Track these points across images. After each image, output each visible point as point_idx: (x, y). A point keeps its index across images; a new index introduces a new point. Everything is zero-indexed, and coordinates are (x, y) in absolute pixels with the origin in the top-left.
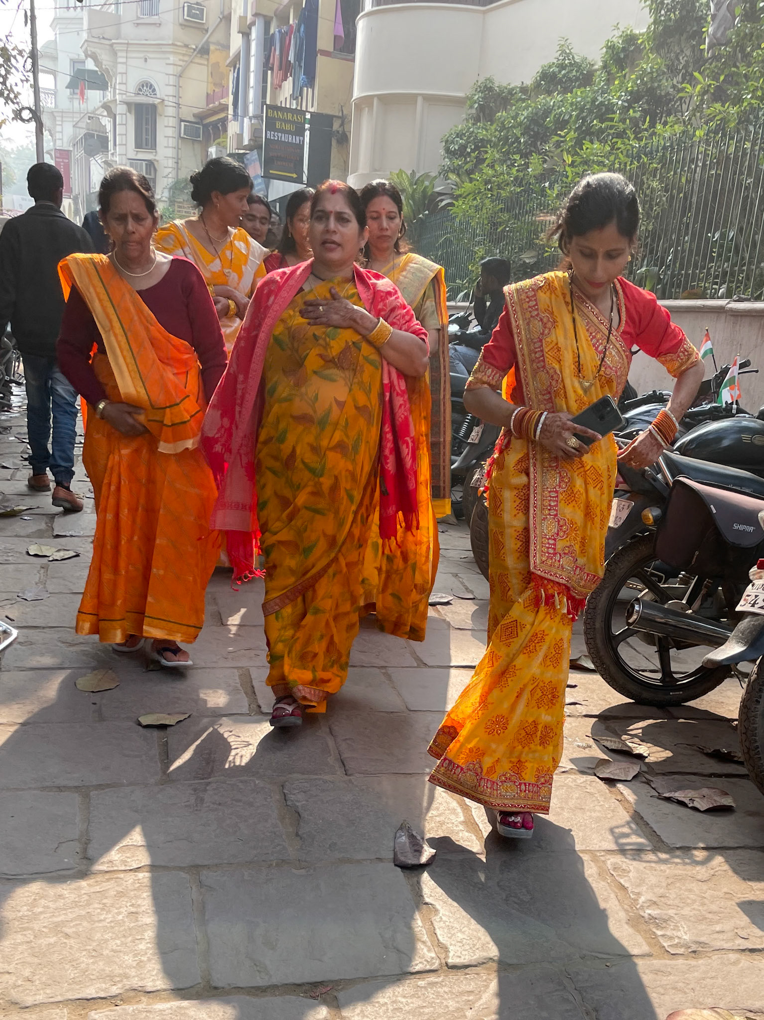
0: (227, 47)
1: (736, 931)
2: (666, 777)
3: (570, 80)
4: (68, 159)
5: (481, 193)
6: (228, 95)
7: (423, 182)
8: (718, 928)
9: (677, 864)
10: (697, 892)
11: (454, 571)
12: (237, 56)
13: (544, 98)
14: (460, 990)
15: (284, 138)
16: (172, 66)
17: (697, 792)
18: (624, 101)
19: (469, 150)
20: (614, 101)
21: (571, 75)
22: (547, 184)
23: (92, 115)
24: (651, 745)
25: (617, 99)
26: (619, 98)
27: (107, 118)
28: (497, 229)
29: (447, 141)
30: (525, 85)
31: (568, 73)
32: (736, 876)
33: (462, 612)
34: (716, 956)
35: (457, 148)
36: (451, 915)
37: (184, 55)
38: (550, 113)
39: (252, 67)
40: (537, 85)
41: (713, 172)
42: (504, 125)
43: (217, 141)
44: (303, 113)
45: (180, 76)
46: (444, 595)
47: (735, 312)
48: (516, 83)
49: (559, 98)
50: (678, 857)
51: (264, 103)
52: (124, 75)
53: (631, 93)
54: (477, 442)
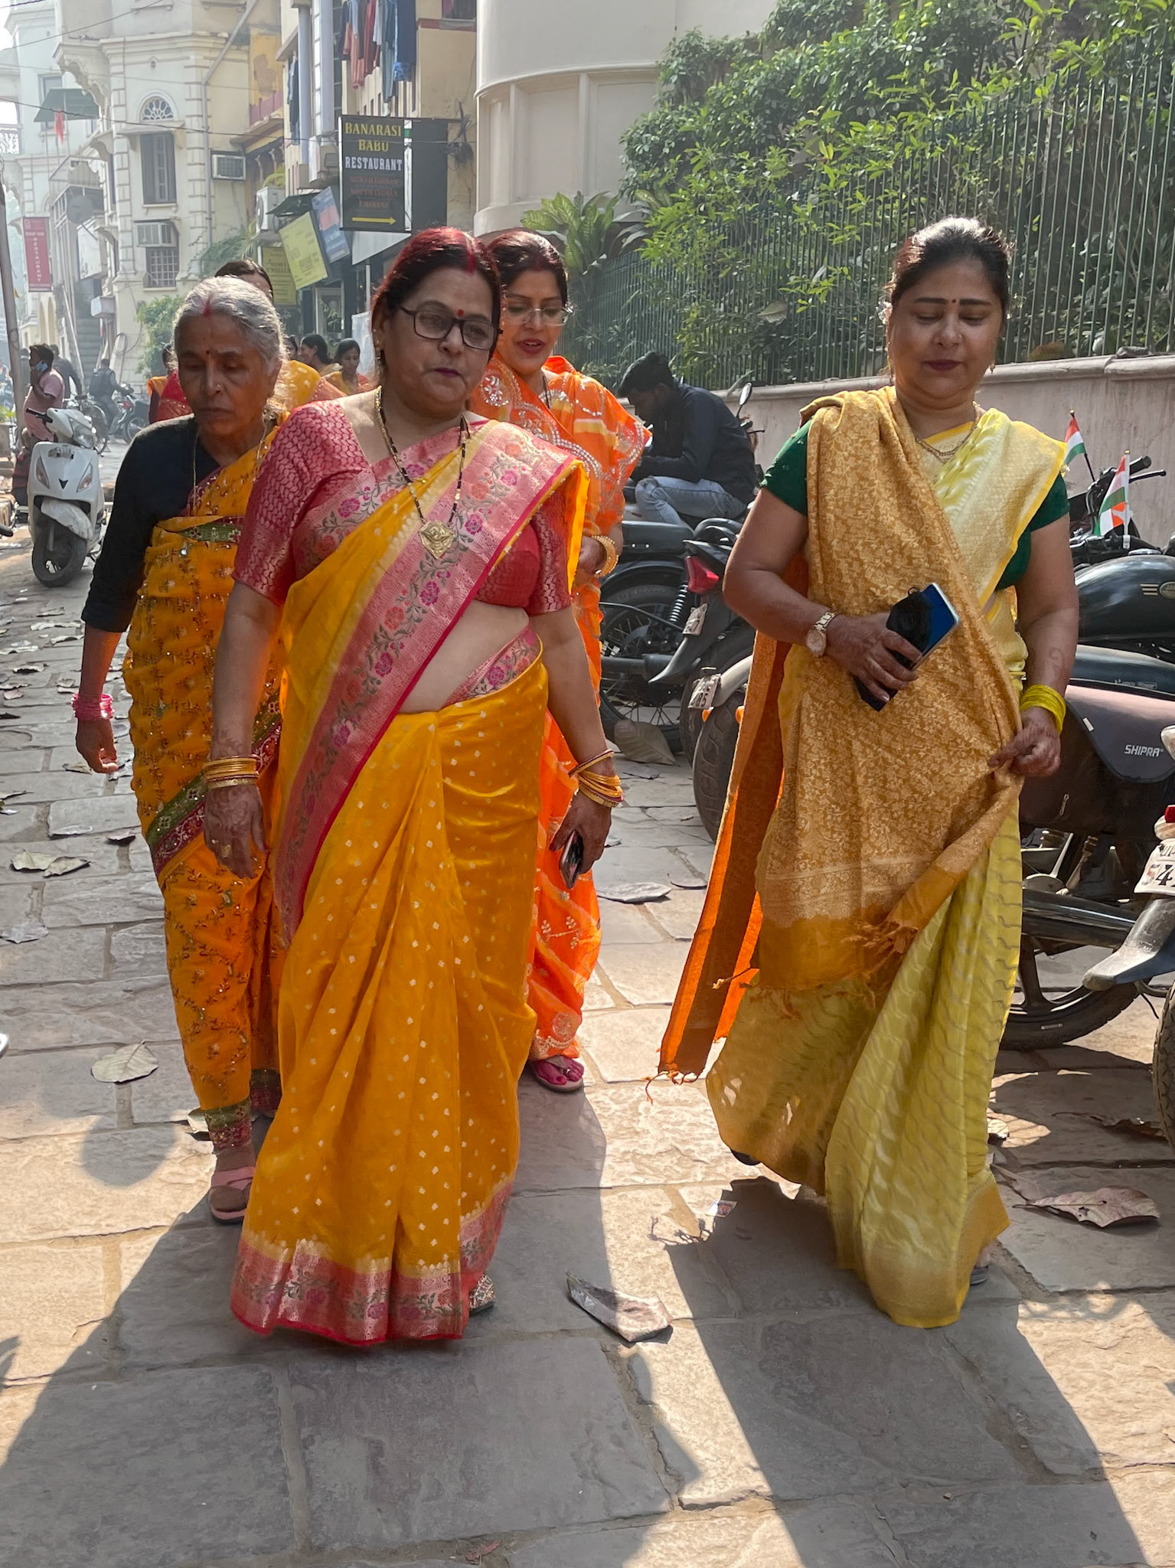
0: (277, 29)
1: (1165, 1431)
2: (1039, 1172)
3: (826, 19)
4: (44, 231)
5: (689, 219)
6: (281, 105)
7: (595, 209)
8: (1134, 1427)
9: (1061, 1320)
10: (1097, 1367)
11: (672, 841)
12: (294, 41)
13: (784, 54)
14: (705, 1544)
15: (372, 164)
16: (194, 69)
17: (1093, 1194)
18: (917, 45)
19: (667, 150)
20: (899, 47)
21: (827, 12)
22: (795, 196)
23: (77, 159)
24: (1012, 1118)
25: (905, 44)
26: (907, 42)
27: (100, 162)
28: (719, 273)
29: (630, 141)
30: (751, 36)
31: (821, 8)
32: (1163, 1336)
33: (686, 910)
34: (1131, 1477)
35: (647, 150)
36: (684, 1420)
37: (211, 49)
38: (796, 76)
39: (317, 58)
40: (772, 34)
41: (1070, 150)
42: (722, 105)
43: (269, 178)
44: (400, 121)
45: (207, 84)
46: (656, 885)
47: (1122, 375)
48: (737, 34)
49: (809, 51)
50: (1062, 1308)
51: (338, 113)
52: (122, 92)
53: (927, 31)
54: (697, 632)
